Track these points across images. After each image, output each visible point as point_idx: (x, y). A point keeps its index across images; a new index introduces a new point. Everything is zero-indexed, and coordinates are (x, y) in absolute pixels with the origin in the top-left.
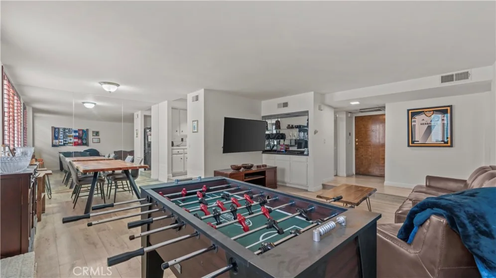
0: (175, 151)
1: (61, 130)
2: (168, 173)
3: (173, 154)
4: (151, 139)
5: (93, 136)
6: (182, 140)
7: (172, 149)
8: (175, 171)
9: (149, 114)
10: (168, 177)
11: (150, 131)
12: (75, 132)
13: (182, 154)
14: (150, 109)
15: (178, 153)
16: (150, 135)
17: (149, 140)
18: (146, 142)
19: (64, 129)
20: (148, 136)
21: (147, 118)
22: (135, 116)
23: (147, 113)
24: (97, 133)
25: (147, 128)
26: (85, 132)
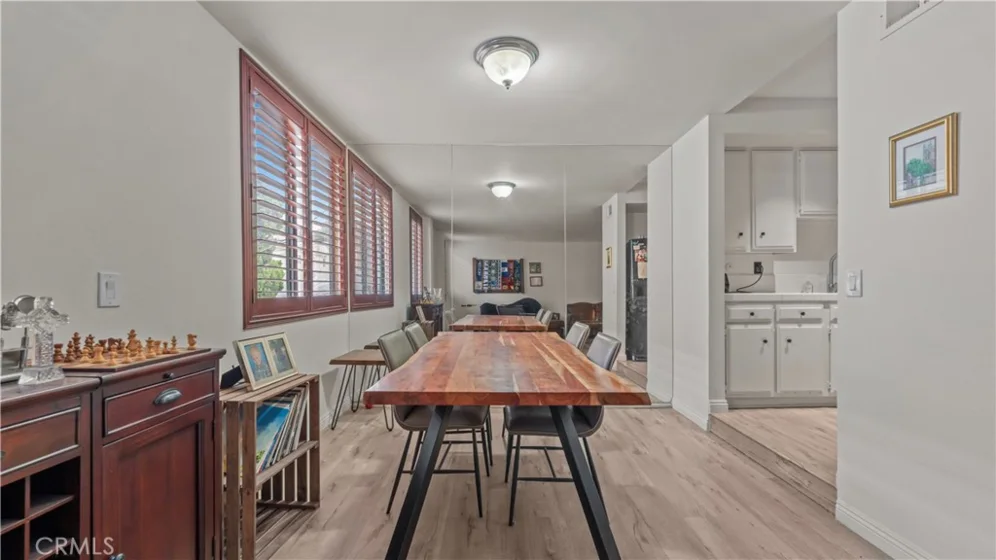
0: (741, 312)
1: (486, 264)
2: (713, 394)
3: (729, 323)
4: (647, 271)
5: (531, 272)
6: (758, 268)
7: (728, 303)
8: (738, 387)
9: (641, 202)
10: (713, 408)
11: (644, 248)
12: (504, 265)
13: (766, 322)
14: (642, 185)
15: (753, 319)
16: (644, 260)
17: (640, 276)
18: (632, 281)
19: (490, 262)
20: (636, 264)
21: (635, 213)
22: (605, 211)
23: (634, 198)
24: (537, 267)
25: (634, 241)
26: (518, 266)
